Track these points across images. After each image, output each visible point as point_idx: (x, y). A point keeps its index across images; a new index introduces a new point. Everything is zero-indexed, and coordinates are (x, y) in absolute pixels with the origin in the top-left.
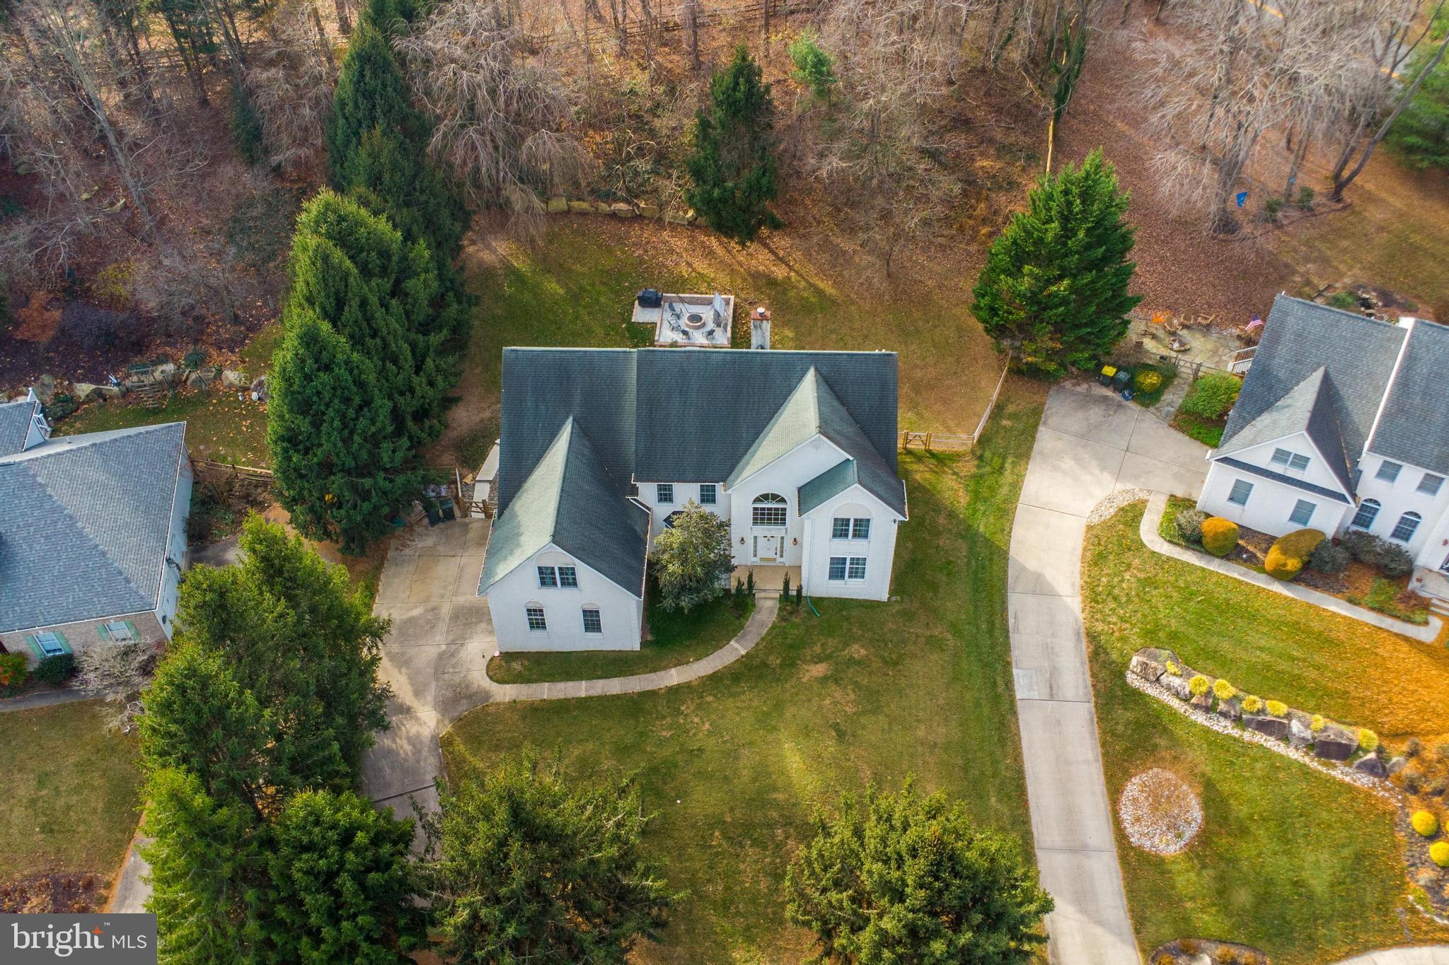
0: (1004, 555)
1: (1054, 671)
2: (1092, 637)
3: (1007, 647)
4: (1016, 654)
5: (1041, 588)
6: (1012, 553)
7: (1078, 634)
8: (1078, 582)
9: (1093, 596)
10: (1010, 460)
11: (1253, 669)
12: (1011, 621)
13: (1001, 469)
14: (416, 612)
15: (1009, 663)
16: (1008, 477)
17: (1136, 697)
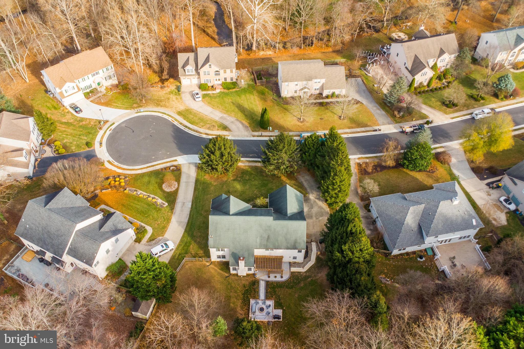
0: (186, 231)
1: (182, 207)
2: (172, 213)
3: (191, 211)
4: (189, 210)
5: (180, 223)
6: (184, 231)
7: (175, 213)
8: (171, 224)
9: (168, 220)
10: (176, 257)
11: (142, 202)
12: (188, 216)
13: (180, 254)
14: (321, 218)
15: (191, 208)
16: (178, 252)
17: (167, 201)
